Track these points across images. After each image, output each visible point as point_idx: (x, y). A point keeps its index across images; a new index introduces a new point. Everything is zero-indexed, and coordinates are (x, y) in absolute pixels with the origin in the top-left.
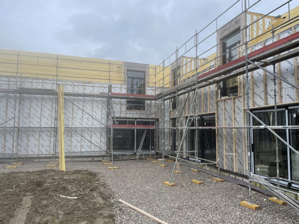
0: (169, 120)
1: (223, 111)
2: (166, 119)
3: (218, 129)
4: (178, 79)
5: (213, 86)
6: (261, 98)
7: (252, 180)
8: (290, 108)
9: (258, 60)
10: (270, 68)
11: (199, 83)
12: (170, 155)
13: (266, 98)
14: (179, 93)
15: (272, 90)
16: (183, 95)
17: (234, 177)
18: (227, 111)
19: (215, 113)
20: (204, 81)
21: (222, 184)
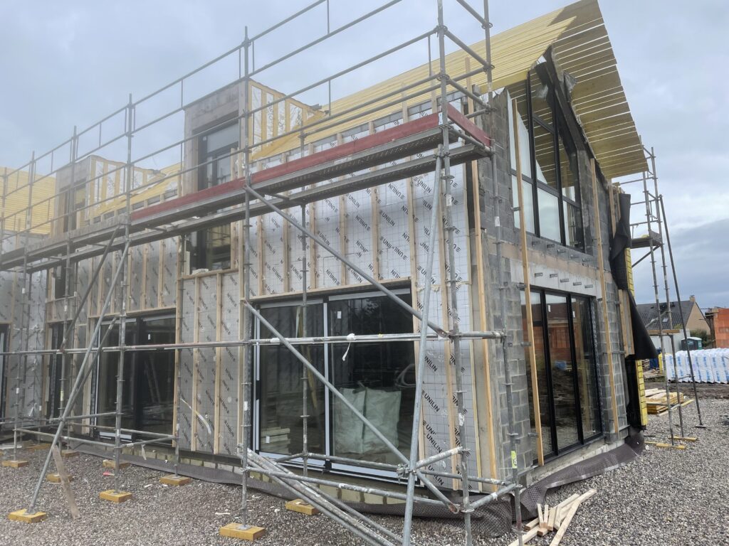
0: (42, 329)
1: (194, 303)
2: (36, 326)
3: (180, 350)
4: (79, 214)
5: (174, 241)
6: (278, 276)
7: (249, 468)
8: (331, 299)
9: (272, 190)
10: (296, 212)
11: (133, 229)
12: (41, 431)
13: (288, 277)
14: (78, 254)
15: (299, 260)
16: (90, 259)
17: (213, 465)
18: (204, 304)
19: (175, 309)
20: (148, 227)
21: (182, 490)
